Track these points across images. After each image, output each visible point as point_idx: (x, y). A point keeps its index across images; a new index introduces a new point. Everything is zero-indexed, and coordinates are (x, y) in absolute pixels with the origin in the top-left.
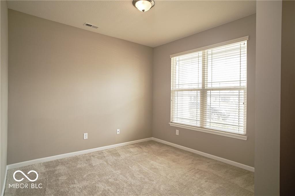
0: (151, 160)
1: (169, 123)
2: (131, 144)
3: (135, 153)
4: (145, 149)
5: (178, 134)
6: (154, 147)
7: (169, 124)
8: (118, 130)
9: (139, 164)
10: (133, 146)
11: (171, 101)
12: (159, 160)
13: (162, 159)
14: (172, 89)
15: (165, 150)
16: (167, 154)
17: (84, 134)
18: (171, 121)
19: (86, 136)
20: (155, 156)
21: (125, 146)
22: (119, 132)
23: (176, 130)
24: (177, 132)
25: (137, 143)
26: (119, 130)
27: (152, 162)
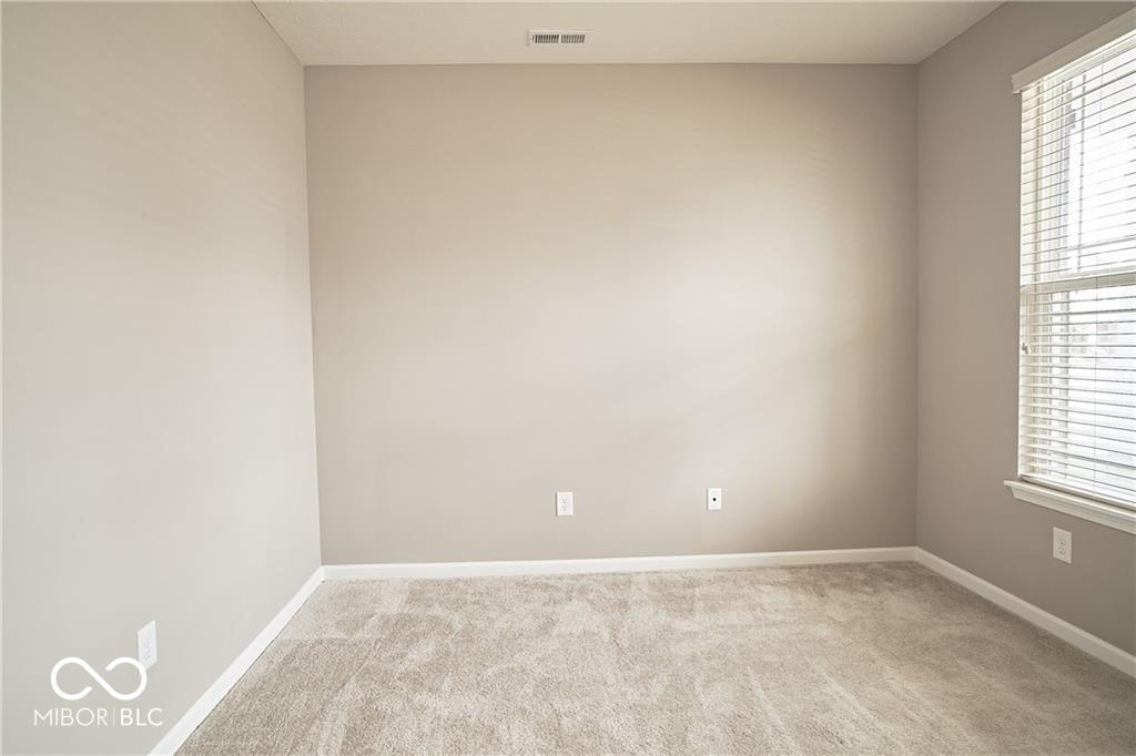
0: (830, 674)
1: (1007, 483)
2: (782, 568)
3: (772, 617)
4: (839, 606)
5: (1067, 558)
6: (900, 606)
7: (1009, 488)
8: (715, 492)
9: (754, 683)
10: (787, 577)
11: (1022, 352)
12: (886, 687)
13: (911, 686)
14: (1024, 281)
15: (961, 638)
16: (963, 663)
17: (559, 494)
18: (1021, 472)
19: (566, 503)
20: (875, 654)
21: (749, 570)
22: (719, 499)
23: (1055, 529)
24: (1062, 545)
25: (817, 566)
26: (719, 490)
27: (834, 687)
